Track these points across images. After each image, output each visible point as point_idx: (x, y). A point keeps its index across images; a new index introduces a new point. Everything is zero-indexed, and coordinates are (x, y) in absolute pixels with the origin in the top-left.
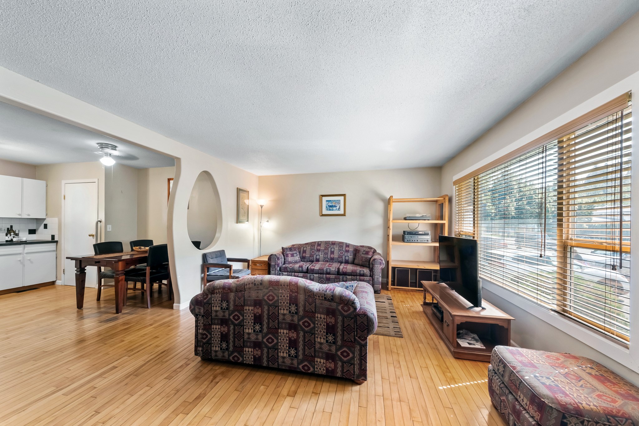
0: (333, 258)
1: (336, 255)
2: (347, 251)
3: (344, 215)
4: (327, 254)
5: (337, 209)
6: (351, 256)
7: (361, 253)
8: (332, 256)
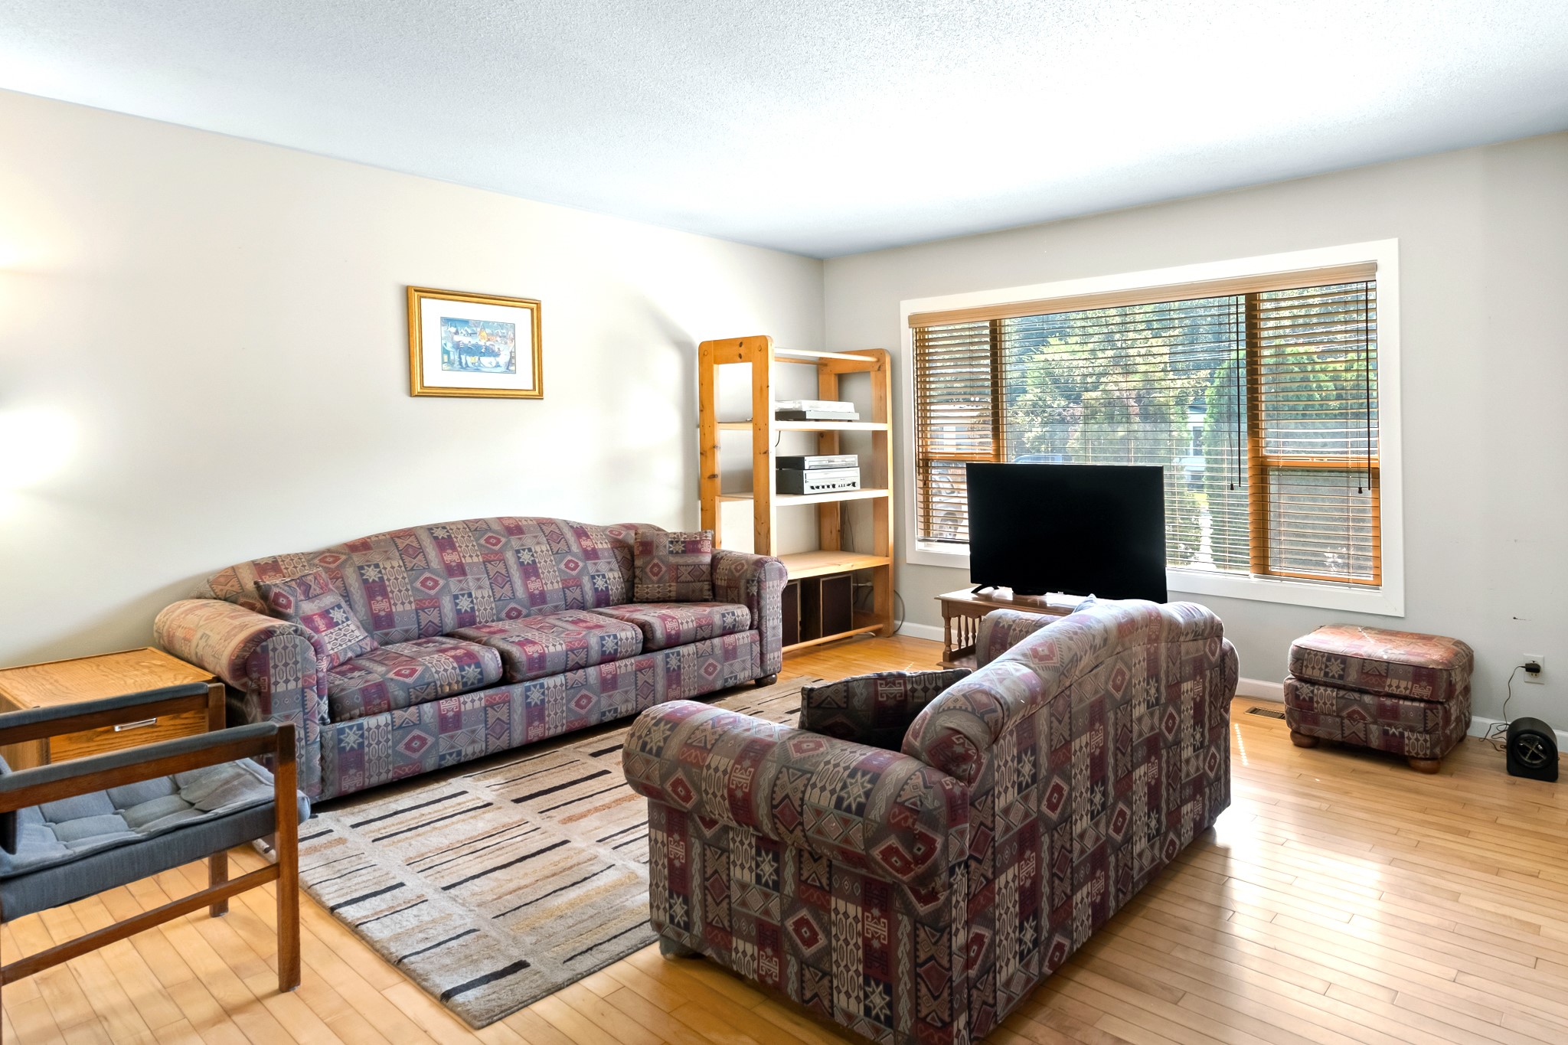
0: (542, 594)
1: (550, 582)
2: (591, 555)
3: (536, 393)
4: (508, 579)
5: (498, 365)
6: (611, 570)
7: (663, 552)
8: (534, 586)
